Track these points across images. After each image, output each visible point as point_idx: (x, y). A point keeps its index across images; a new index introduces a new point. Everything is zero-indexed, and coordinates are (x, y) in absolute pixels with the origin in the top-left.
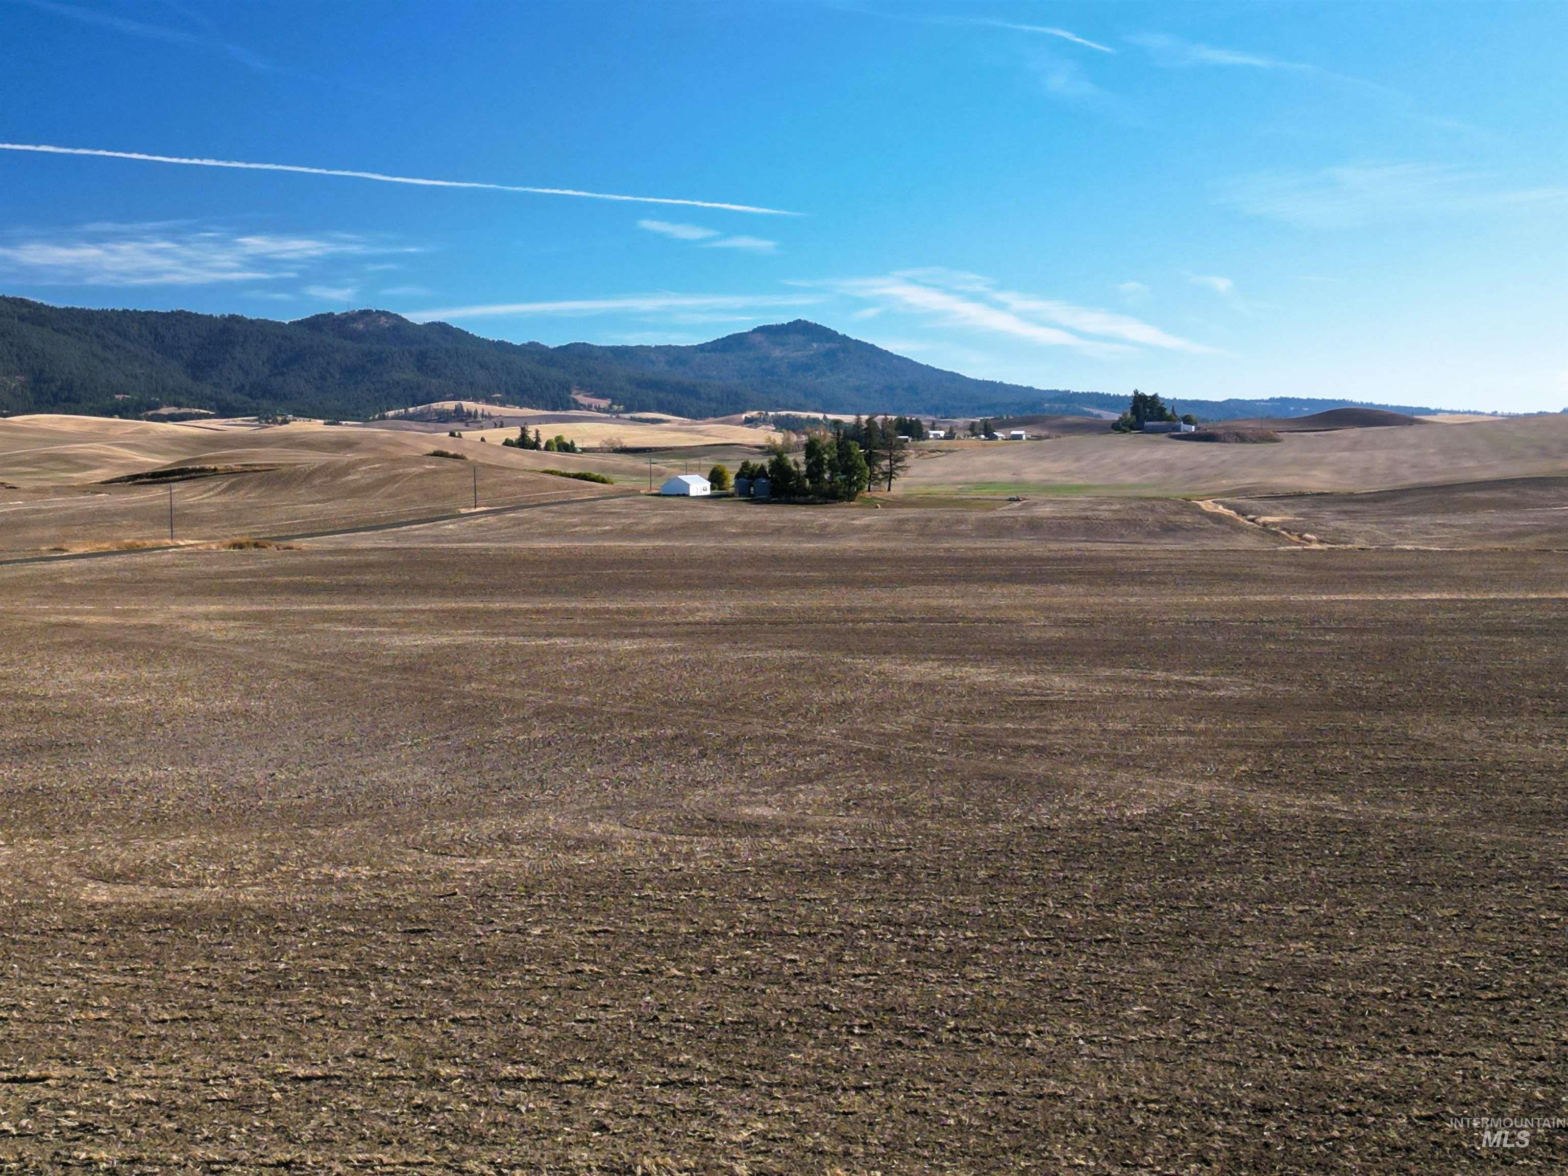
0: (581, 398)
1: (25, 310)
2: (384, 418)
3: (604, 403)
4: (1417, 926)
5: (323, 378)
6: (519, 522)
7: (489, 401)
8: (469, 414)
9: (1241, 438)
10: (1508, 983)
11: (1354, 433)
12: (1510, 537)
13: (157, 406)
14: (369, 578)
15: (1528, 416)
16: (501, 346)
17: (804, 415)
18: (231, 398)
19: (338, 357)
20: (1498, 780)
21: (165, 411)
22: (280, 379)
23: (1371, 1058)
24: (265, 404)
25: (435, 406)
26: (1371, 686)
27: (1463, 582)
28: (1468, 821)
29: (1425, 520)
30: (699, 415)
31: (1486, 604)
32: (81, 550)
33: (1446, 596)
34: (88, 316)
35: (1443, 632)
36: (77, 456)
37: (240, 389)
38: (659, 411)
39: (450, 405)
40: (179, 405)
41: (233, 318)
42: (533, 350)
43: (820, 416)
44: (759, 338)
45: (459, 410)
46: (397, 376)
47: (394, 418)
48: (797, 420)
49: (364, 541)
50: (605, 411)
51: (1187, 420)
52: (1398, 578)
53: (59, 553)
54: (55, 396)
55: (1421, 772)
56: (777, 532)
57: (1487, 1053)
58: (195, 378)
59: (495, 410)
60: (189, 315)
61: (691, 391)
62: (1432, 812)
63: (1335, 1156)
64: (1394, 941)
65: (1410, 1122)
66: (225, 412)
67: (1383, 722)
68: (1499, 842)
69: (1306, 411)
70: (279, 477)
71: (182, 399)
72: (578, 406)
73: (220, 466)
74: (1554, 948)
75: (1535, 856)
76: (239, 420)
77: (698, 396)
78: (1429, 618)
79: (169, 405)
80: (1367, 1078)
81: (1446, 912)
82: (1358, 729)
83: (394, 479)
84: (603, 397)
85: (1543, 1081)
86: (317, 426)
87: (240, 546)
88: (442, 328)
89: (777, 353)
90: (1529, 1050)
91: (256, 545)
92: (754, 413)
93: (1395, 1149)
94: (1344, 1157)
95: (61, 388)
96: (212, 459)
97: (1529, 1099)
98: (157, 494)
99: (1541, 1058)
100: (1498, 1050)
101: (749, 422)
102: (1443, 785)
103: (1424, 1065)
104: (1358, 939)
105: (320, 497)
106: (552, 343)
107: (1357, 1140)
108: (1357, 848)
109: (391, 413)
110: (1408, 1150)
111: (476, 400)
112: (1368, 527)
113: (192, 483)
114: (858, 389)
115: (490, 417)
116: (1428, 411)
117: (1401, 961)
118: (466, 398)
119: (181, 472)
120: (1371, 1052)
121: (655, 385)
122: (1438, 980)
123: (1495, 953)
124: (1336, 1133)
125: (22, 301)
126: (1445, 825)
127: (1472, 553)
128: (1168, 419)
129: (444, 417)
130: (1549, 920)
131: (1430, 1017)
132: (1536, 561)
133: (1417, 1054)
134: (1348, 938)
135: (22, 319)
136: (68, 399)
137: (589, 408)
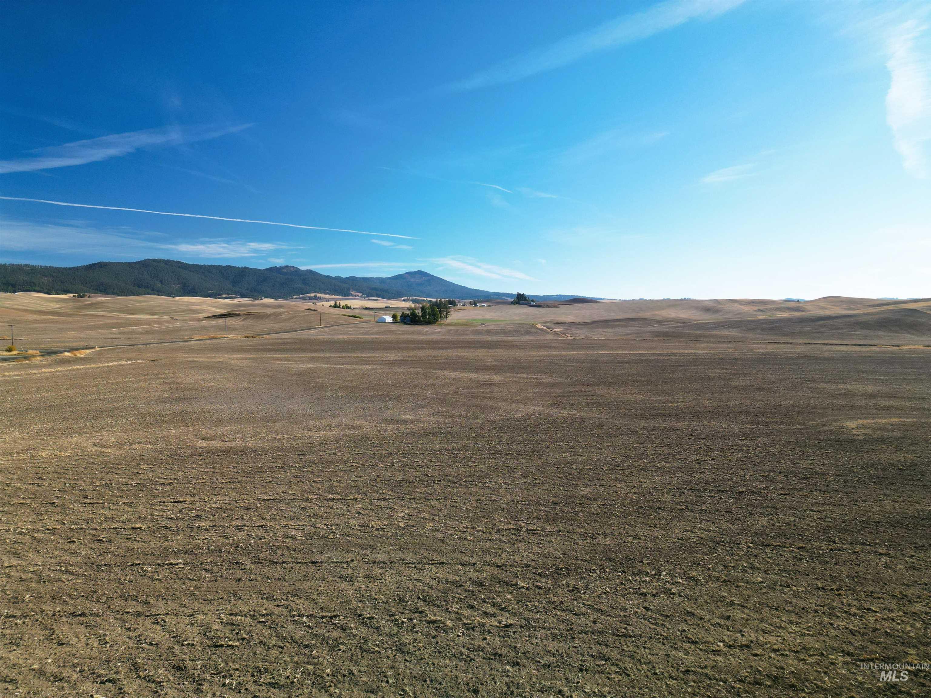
0: (353, 293)
1: (180, 265)
2: (292, 298)
3: (360, 294)
4: (599, 449)
5: (274, 286)
6: (334, 330)
7: (325, 293)
8: (319, 297)
9: (548, 306)
10: (625, 465)
11: (580, 305)
12: (625, 335)
13: (221, 294)
14: (288, 347)
15: (629, 300)
16: (328, 277)
17: (421, 298)
18: (244, 292)
19: (278, 280)
20: (622, 406)
21: (224, 296)
22: (260, 286)
23: (586, 487)
24: (256, 294)
25: (308, 295)
26: (586, 379)
27: (612, 348)
28: (613, 418)
29: (601, 330)
30: (389, 298)
31: (618, 355)
32: (197, 338)
33: (606, 352)
34: (200, 267)
35: (606, 363)
36: (197, 310)
37: (247, 289)
38: (377, 297)
39: (313, 295)
40: (228, 294)
41: (246, 268)
42: (338, 278)
43: (425, 299)
44: (407, 275)
45: (315, 296)
46: (296, 286)
47: (295, 298)
48: (418, 300)
49: (287, 336)
50: (360, 297)
51: (533, 301)
52: (592, 347)
53: (191, 339)
54: (190, 291)
55: (600, 404)
56: (413, 333)
57: (619, 485)
58: (233, 286)
59: (327, 296)
60: (231, 267)
61: (387, 291)
62: (603, 415)
63: (576, 517)
64: (592, 453)
65: (598, 506)
66: (243, 296)
67: (589, 389)
68: (622, 424)
69: (567, 299)
70: (260, 316)
71: (229, 292)
72: (352, 295)
73: (241, 313)
74: (638, 454)
75: (632, 427)
76: (247, 299)
77: (389, 293)
78: (601, 359)
79: (225, 294)
80: (585, 493)
81: (607, 444)
82: (582, 391)
83: (296, 317)
84: (360, 292)
85: (635, 493)
86: (271, 301)
87: (248, 337)
88: (310, 272)
89: (413, 280)
90: (631, 484)
91: (252, 337)
92: (406, 298)
93: (594, 514)
94: (579, 517)
95: (192, 289)
96: (238, 310)
97: (631, 499)
98: (221, 321)
99: (635, 487)
100: (623, 485)
101: (404, 300)
102: (606, 407)
103: (601, 489)
104: (582, 452)
105: (272, 322)
106: (344, 276)
107: (582, 512)
108: (581, 426)
109: (295, 297)
110: (597, 514)
111: (321, 293)
112: (584, 332)
113: (232, 318)
114: (437, 291)
115: (325, 298)
116: (601, 299)
117: (594, 459)
118: (318, 292)
119: (229, 314)
120: (586, 485)
121: (375, 289)
122: (605, 464)
123: (621, 456)
124: (576, 510)
125: (179, 262)
126: (607, 419)
127: (614, 340)
128: (527, 301)
129: (311, 298)
130: (636, 446)
131: (603, 475)
132: (633, 342)
133: (600, 486)
134: (579, 452)
135: (179, 267)
136: (194, 292)
137: (356, 296)
